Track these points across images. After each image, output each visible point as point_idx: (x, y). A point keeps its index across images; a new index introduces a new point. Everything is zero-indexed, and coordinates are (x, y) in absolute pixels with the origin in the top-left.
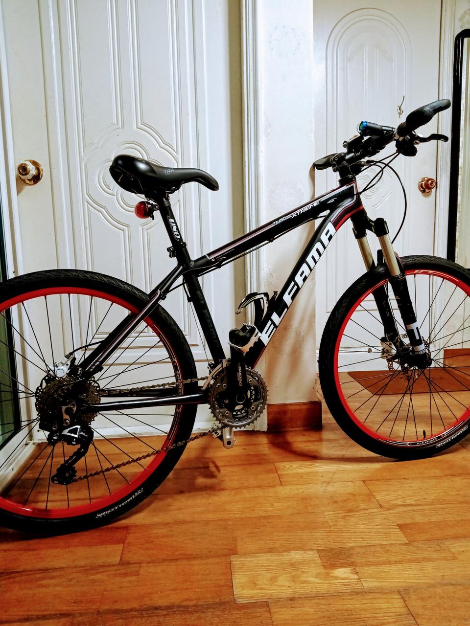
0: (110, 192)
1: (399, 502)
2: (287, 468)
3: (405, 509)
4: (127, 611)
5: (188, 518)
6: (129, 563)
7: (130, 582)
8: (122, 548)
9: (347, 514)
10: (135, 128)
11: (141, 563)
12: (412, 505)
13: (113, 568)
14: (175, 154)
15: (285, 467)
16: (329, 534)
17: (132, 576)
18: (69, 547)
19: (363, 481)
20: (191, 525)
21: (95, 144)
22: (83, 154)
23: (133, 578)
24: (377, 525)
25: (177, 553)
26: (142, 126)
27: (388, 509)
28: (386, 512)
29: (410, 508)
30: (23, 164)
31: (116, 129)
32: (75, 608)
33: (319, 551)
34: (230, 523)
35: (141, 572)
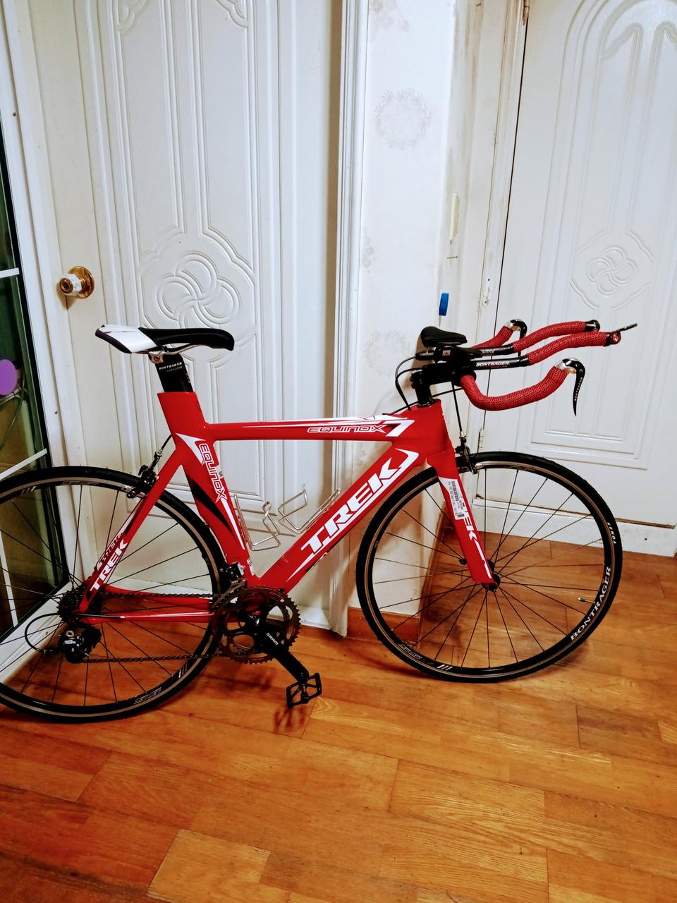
0: (172, 315)
1: (414, 809)
2: (326, 710)
3: (414, 823)
4: (48, 868)
5: (173, 760)
6: (84, 806)
7: (72, 830)
8: (90, 780)
10: (202, 234)
11: (94, 808)
12: (427, 820)
13: (68, 807)
14: (252, 272)
15: (327, 706)
17: (78, 822)
18: (46, 763)
19: (400, 760)
20: (171, 770)
21: (152, 252)
22: (138, 264)
23: (77, 826)
25: (135, 806)
26: (210, 231)
27: (395, 817)
28: (387, 821)
29: (420, 824)
30: (64, 279)
31: (177, 234)
32: (9, 848)
33: (272, 854)
34: (210, 780)
35: (88, 821)
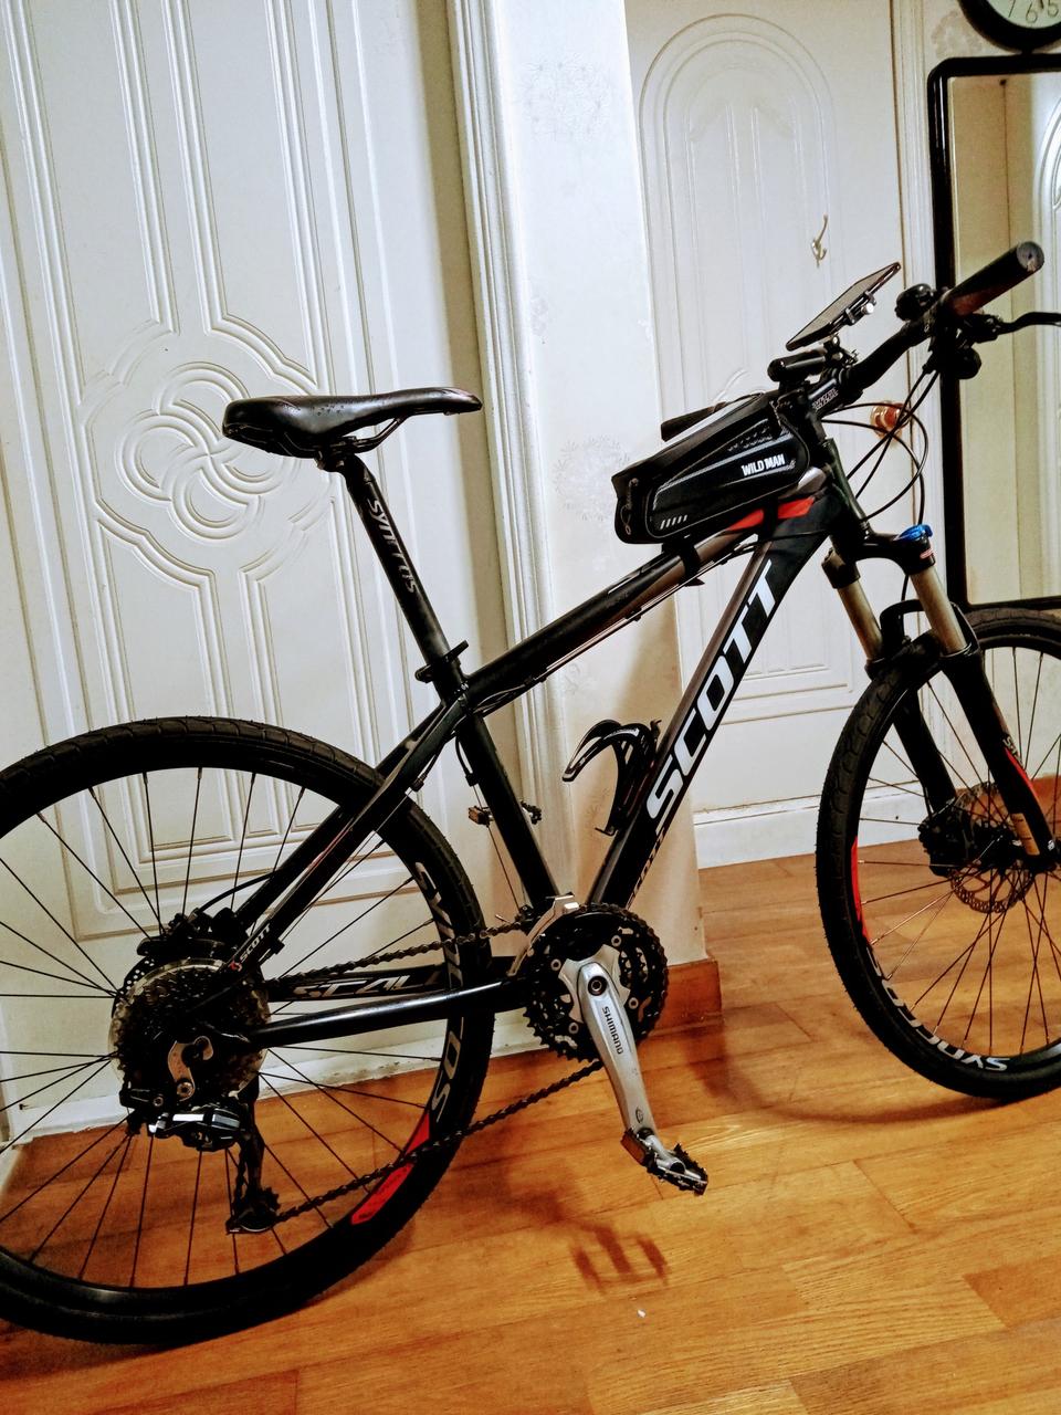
0: (157, 491)
1: (953, 1212)
3: (973, 1229)
9: (839, 1263)
10: (209, 329)
12: (987, 1217)
16: (810, 1326)
19: (855, 1161)
20: (459, 1346)
21: (107, 374)
22: (78, 402)
24: (917, 1286)
26: (226, 322)
28: (930, 1245)
29: (984, 1226)
31: (160, 335)
33: (797, 1384)
